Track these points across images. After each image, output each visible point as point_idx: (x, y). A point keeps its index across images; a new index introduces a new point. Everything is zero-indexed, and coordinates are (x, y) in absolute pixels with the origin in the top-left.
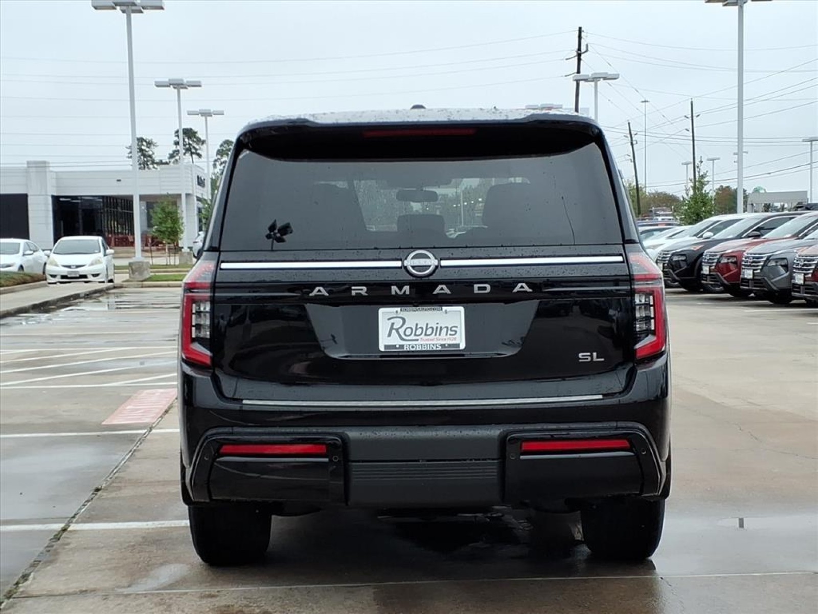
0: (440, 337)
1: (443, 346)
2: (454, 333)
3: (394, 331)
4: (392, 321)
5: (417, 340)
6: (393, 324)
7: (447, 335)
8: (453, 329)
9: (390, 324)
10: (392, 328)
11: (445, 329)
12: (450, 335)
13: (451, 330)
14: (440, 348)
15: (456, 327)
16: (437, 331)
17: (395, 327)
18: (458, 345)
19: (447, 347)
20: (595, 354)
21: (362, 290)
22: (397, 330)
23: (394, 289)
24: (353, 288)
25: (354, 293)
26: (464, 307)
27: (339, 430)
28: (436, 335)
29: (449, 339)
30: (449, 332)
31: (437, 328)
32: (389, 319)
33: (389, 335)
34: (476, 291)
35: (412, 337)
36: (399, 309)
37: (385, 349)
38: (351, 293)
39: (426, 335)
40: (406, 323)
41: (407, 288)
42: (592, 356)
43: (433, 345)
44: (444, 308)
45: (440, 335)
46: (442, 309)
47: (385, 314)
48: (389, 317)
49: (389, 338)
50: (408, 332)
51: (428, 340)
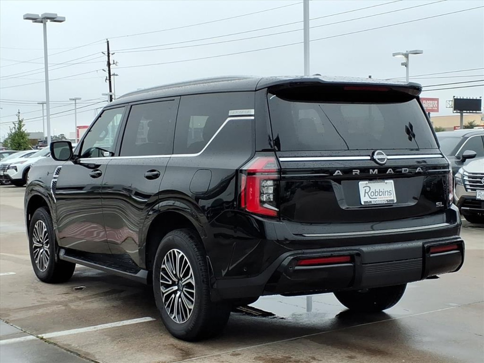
0: (385, 196)
1: (387, 200)
2: (390, 194)
3: (366, 194)
4: (365, 188)
5: (376, 198)
6: (365, 190)
7: (388, 195)
8: (390, 192)
9: (364, 190)
10: (365, 192)
11: (387, 192)
12: (390, 195)
13: (390, 193)
14: (386, 202)
15: (391, 191)
16: (384, 193)
17: (367, 191)
18: (393, 200)
19: (389, 202)
21: (357, 172)
22: (367, 193)
23: (371, 170)
24: (354, 171)
25: (354, 173)
26: (393, 180)
27: (357, 248)
29: (389, 197)
31: (384, 191)
32: (364, 187)
33: (365, 196)
34: (403, 172)
35: (374, 197)
36: (367, 182)
37: (364, 203)
38: (352, 173)
39: (380, 195)
40: (371, 189)
41: (376, 170)
42: (440, 204)
43: (383, 200)
44: (386, 181)
45: (385, 195)
46: (384, 182)
47: (362, 184)
48: (364, 186)
49: (365, 198)
50: (372, 194)
51: (381, 198)
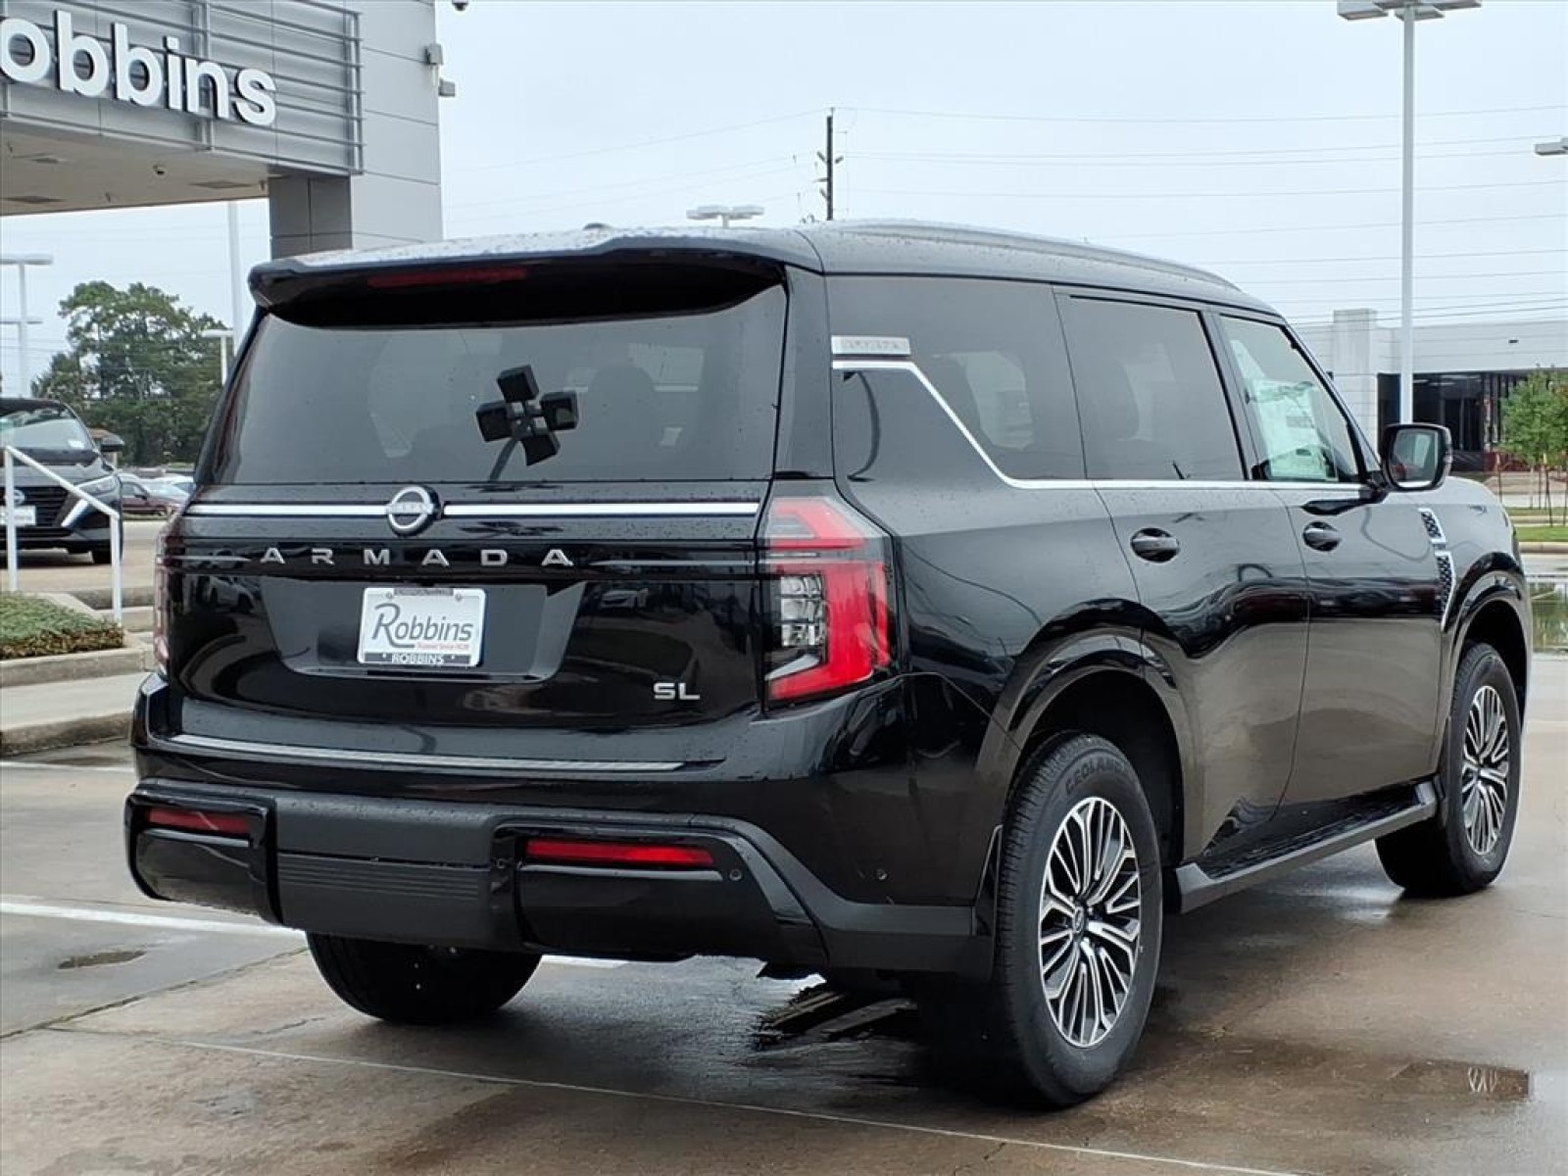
0: (445, 642)
1: (447, 658)
2: (465, 636)
3: (382, 629)
4: (382, 610)
5: (412, 646)
6: (382, 616)
7: (455, 638)
8: (466, 629)
9: (378, 617)
10: (380, 624)
11: (453, 631)
12: (461, 639)
13: (463, 632)
14: (441, 663)
15: (470, 625)
16: (441, 631)
17: (385, 621)
18: (467, 658)
19: (452, 661)
20: (682, 686)
21: (324, 554)
22: (387, 626)
23: (369, 553)
24: (315, 550)
25: (315, 559)
26: (486, 592)
28: (440, 638)
29: (459, 646)
30: (460, 635)
31: (443, 625)
32: (377, 608)
33: (375, 636)
34: (485, 561)
35: (407, 641)
36: (391, 590)
37: (366, 659)
38: (310, 560)
39: (426, 638)
40: (401, 616)
41: (385, 553)
42: (676, 689)
43: (433, 655)
44: (456, 591)
45: (445, 638)
46: (452, 594)
47: (374, 596)
48: (377, 605)
49: (375, 642)
50: (402, 632)
51: (428, 647)
